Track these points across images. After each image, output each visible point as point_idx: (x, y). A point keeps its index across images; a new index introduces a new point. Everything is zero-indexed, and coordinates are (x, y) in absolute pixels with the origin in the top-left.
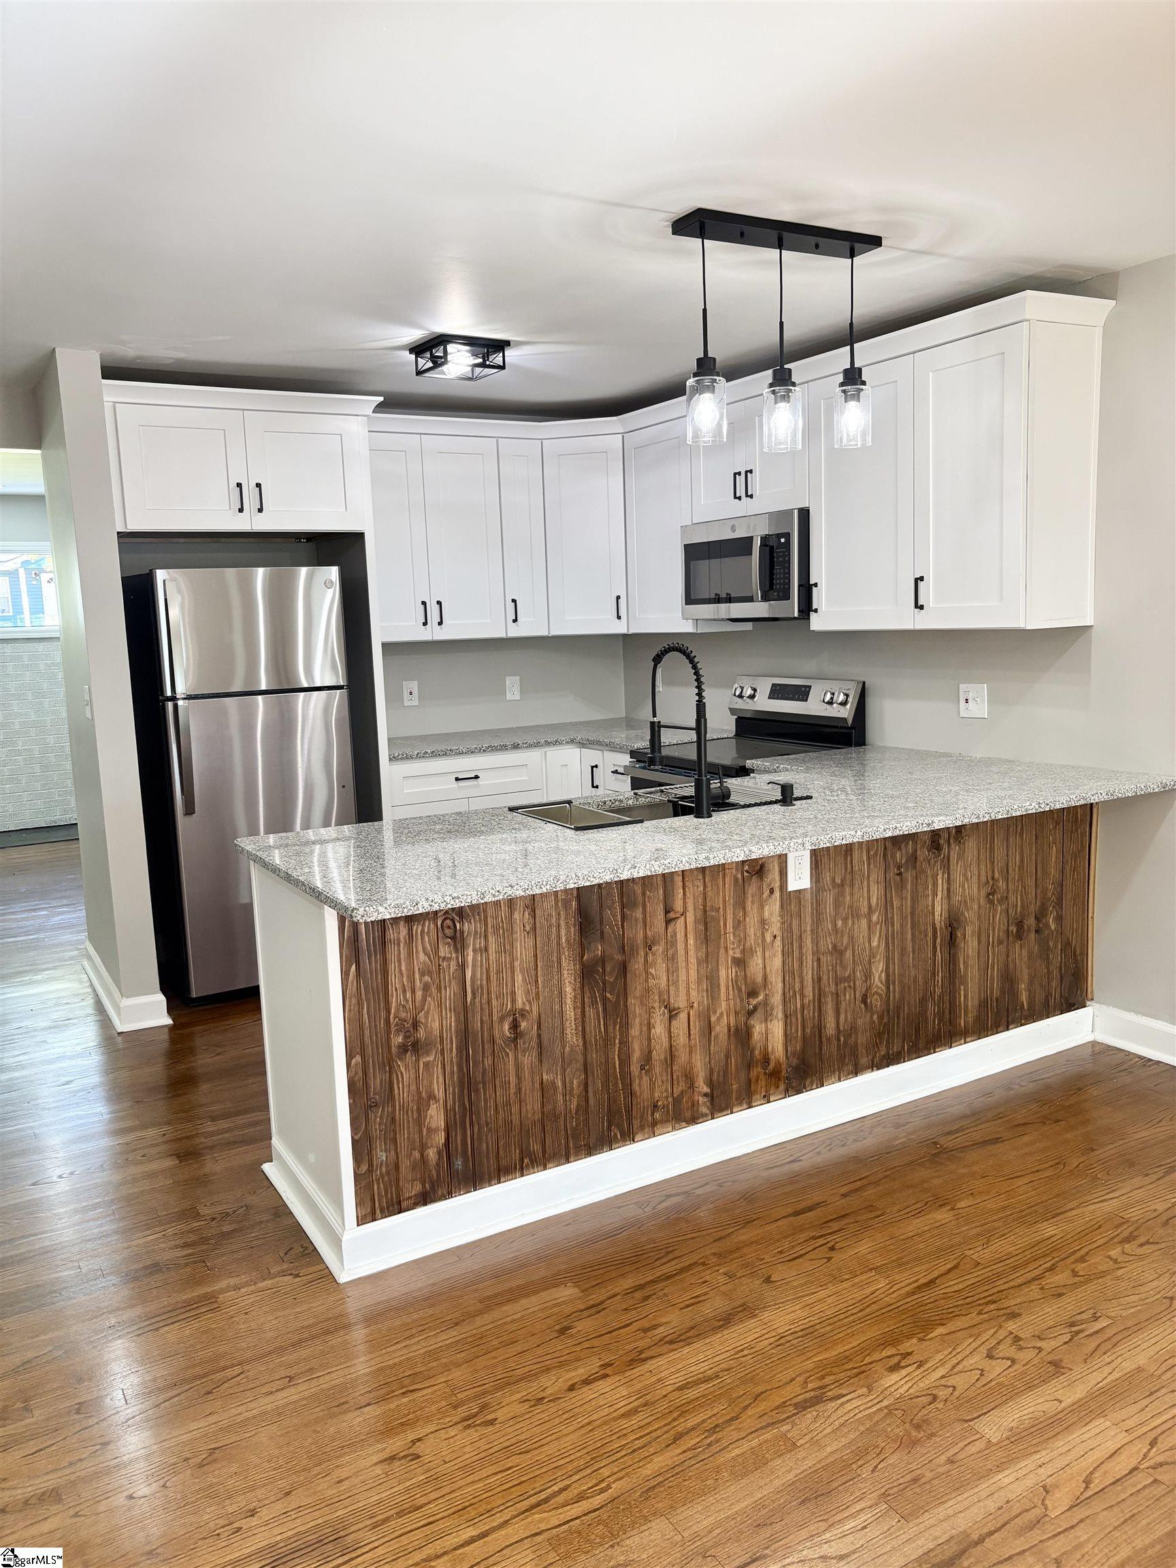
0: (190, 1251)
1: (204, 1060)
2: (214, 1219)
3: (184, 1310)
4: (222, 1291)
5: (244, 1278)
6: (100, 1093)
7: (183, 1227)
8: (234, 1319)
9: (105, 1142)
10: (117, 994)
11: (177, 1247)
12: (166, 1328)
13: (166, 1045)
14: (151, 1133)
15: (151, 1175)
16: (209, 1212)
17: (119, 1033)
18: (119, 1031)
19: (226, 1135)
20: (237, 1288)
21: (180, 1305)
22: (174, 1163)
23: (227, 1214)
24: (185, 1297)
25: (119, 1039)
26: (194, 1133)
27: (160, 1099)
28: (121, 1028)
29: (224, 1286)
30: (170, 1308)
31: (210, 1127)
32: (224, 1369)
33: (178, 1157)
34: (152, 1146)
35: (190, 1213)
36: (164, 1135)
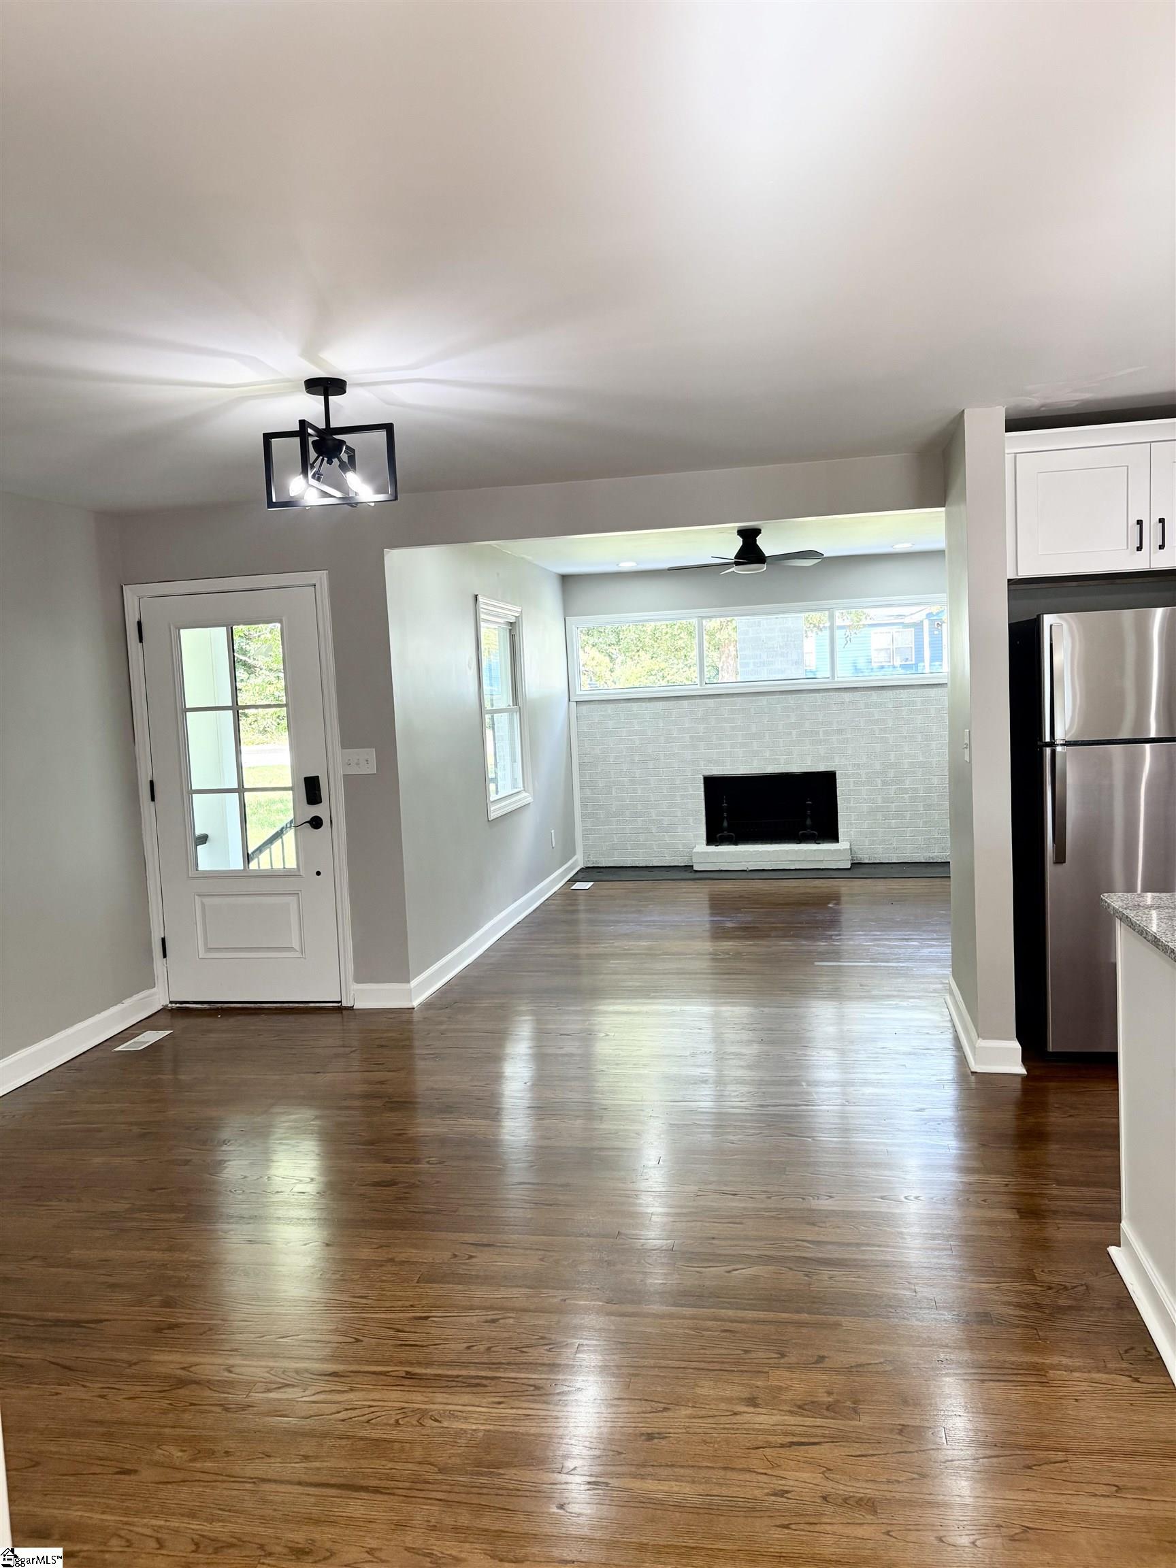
0: (1022, 1313)
1: (1056, 1119)
2: (1050, 1288)
3: (1010, 1371)
4: (1053, 1367)
5: (1078, 1362)
6: (951, 1127)
7: (1018, 1286)
8: (1062, 1401)
9: (952, 1177)
10: (974, 1034)
11: (1009, 1304)
12: (991, 1384)
13: (1018, 1094)
14: (994, 1179)
15: (991, 1223)
16: (1045, 1279)
17: (972, 1073)
18: (973, 1070)
19: (1072, 1204)
20: (1070, 1370)
21: (1008, 1365)
22: (1013, 1217)
23: (1066, 1288)
24: (1014, 1359)
25: (973, 1078)
26: (1037, 1192)
27: (1007, 1148)
28: (975, 1067)
29: (1054, 1362)
30: (997, 1364)
31: (1055, 1190)
32: (1047, 1449)
33: (1018, 1212)
34: (995, 1193)
35: (1028, 1275)
36: (1007, 1185)
